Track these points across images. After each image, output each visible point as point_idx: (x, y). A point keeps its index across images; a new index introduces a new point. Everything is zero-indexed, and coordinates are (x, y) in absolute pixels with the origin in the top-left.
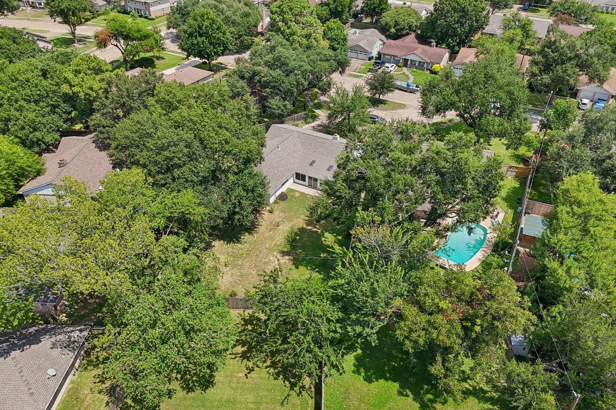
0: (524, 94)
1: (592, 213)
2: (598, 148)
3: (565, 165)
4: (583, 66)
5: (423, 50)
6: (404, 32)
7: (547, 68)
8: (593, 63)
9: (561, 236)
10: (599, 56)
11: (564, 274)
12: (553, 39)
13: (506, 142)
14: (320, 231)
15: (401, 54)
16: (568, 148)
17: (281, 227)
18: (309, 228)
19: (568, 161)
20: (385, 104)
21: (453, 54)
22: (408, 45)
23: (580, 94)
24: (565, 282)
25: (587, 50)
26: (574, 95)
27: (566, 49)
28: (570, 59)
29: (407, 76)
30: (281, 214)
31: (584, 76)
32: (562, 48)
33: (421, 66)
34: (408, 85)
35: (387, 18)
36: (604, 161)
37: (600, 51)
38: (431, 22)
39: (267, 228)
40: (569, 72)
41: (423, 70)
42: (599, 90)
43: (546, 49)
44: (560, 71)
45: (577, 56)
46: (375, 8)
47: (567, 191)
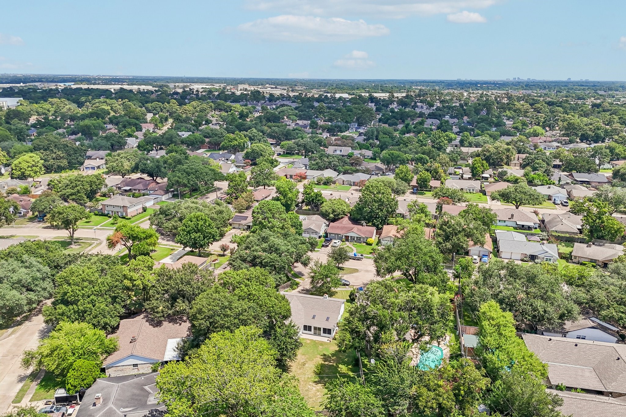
0: (440, 257)
1: (501, 323)
2: (493, 287)
3: (478, 299)
4: (469, 235)
5: (358, 229)
6: (340, 216)
7: (447, 238)
8: (474, 233)
9: (489, 338)
10: (477, 229)
11: (497, 360)
12: (446, 220)
13: (437, 289)
14: (335, 364)
15: (343, 233)
16: (477, 289)
17: (307, 365)
18: (326, 363)
19: (479, 297)
20: (343, 270)
21: (379, 231)
22: (346, 226)
23: (471, 253)
24: (498, 364)
25: (468, 225)
26: (467, 253)
27: (455, 226)
28: (460, 232)
29: (351, 248)
30: (303, 357)
31: (471, 242)
32: (453, 225)
33: (359, 240)
34: (355, 255)
35: (325, 207)
36: (498, 294)
37: (477, 226)
38: (359, 209)
39: (297, 368)
40: (462, 240)
41: (360, 243)
42: (481, 249)
43: (444, 226)
44: (456, 240)
45: (463, 229)
46: (313, 200)
47: (484, 313)
